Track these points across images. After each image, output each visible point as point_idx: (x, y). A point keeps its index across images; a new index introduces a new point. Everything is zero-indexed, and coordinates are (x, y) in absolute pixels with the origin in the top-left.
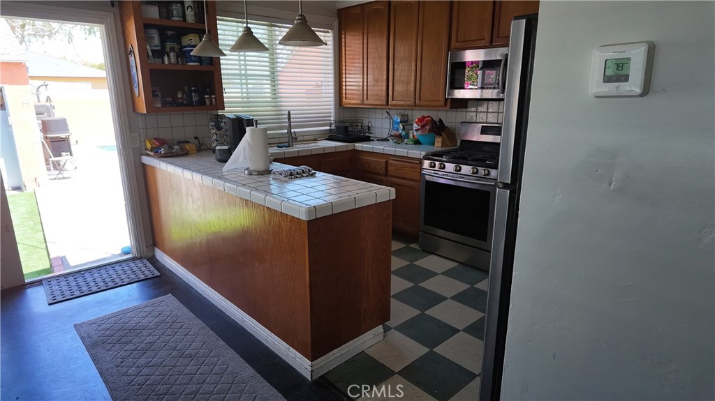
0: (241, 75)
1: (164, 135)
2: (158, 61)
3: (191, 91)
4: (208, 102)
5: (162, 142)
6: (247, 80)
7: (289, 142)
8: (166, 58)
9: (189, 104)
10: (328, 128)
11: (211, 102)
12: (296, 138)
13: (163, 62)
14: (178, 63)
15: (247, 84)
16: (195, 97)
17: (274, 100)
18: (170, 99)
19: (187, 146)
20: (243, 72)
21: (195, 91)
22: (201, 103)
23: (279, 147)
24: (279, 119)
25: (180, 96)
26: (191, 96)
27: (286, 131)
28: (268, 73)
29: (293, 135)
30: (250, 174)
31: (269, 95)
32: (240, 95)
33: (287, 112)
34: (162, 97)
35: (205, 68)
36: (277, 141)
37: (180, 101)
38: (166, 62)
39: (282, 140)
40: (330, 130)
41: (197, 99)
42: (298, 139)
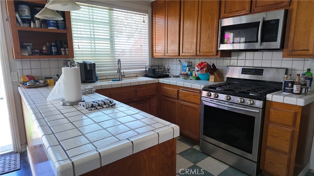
0: (91, 38)
1: (35, 73)
2: (26, 25)
3: (51, 46)
4: (63, 53)
5: (30, 78)
6: (94, 41)
7: (119, 78)
8: (32, 24)
9: (49, 54)
10: (144, 70)
11: (65, 53)
12: (124, 76)
13: (30, 26)
14: (41, 27)
15: (95, 43)
16: (54, 50)
17: (112, 53)
18: (37, 51)
19: (48, 81)
20: (92, 36)
21: (54, 46)
22: (58, 53)
23: (113, 81)
24: (114, 64)
25: (44, 49)
26: (51, 49)
27: (117, 71)
28: (109, 37)
29: (122, 74)
30: (64, 105)
31: (110, 50)
32: (90, 50)
33: (117, 60)
34: (32, 50)
35: (61, 31)
36: (113, 77)
37: (44, 52)
38: (32, 26)
39: (116, 77)
40: (146, 71)
41: (56, 51)
42: (125, 76)
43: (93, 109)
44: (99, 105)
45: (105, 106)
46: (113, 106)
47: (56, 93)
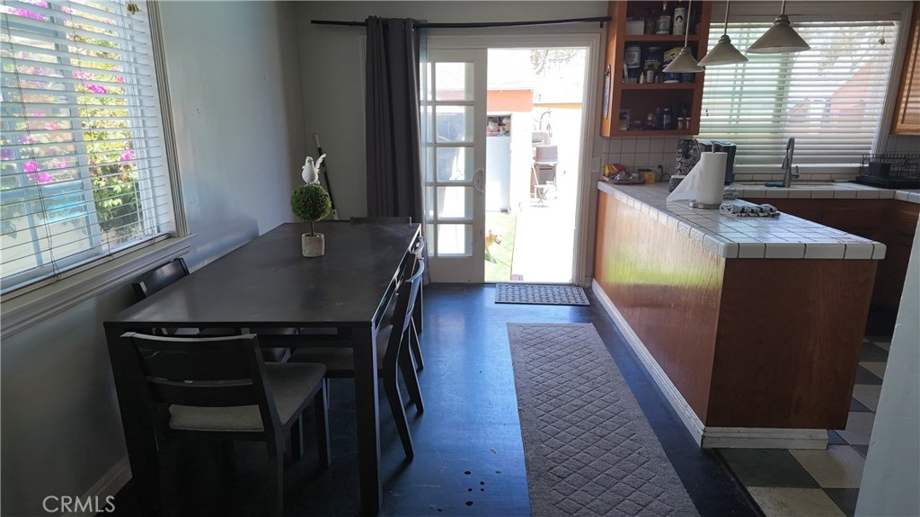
0: (734, 92)
1: (626, 161)
2: (633, 80)
3: (663, 113)
4: (680, 125)
5: (620, 168)
6: (740, 98)
7: (784, 181)
8: (642, 77)
9: (658, 127)
10: (858, 165)
11: (684, 125)
12: (797, 176)
13: (638, 82)
14: (654, 82)
15: (739, 104)
16: (666, 120)
17: (777, 124)
18: (638, 122)
19: (646, 175)
20: (738, 89)
21: (667, 113)
22: (672, 126)
23: (767, 186)
24: (777, 149)
25: (650, 118)
26: (662, 119)
27: (781, 165)
28: (774, 89)
29: (794, 173)
30: (695, 207)
31: (771, 117)
32: (728, 117)
33: (787, 140)
34: (631, 120)
35: (685, 86)
36: (769, 177)
37: (649, 124)
38: (641, 82)
39: (775, 177)
40: (861, 169)
41: (668, 121)
42: (800, 178)
43: (743, 214)
44: (752, 212)
45: (761, 214)
46: (775, 216)
47: (688, 189)
